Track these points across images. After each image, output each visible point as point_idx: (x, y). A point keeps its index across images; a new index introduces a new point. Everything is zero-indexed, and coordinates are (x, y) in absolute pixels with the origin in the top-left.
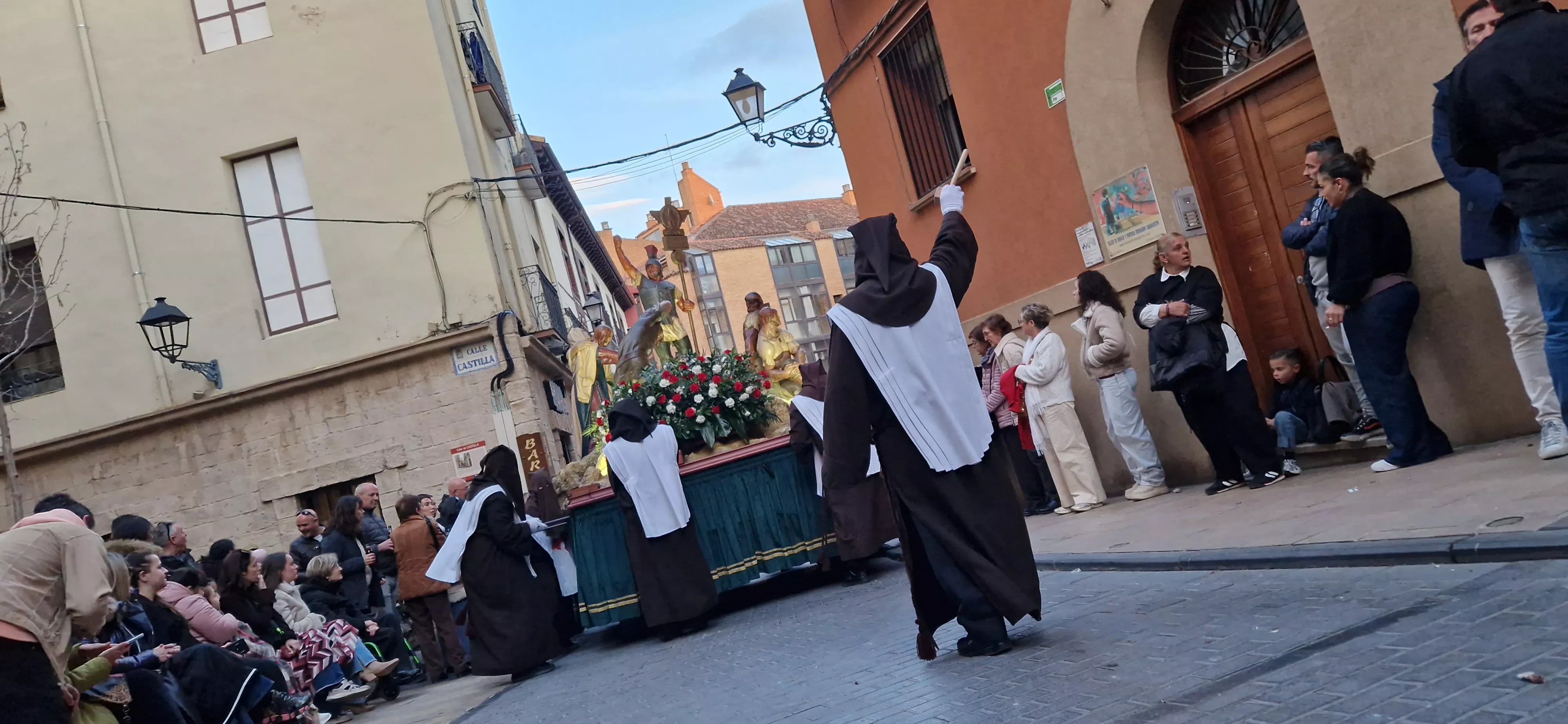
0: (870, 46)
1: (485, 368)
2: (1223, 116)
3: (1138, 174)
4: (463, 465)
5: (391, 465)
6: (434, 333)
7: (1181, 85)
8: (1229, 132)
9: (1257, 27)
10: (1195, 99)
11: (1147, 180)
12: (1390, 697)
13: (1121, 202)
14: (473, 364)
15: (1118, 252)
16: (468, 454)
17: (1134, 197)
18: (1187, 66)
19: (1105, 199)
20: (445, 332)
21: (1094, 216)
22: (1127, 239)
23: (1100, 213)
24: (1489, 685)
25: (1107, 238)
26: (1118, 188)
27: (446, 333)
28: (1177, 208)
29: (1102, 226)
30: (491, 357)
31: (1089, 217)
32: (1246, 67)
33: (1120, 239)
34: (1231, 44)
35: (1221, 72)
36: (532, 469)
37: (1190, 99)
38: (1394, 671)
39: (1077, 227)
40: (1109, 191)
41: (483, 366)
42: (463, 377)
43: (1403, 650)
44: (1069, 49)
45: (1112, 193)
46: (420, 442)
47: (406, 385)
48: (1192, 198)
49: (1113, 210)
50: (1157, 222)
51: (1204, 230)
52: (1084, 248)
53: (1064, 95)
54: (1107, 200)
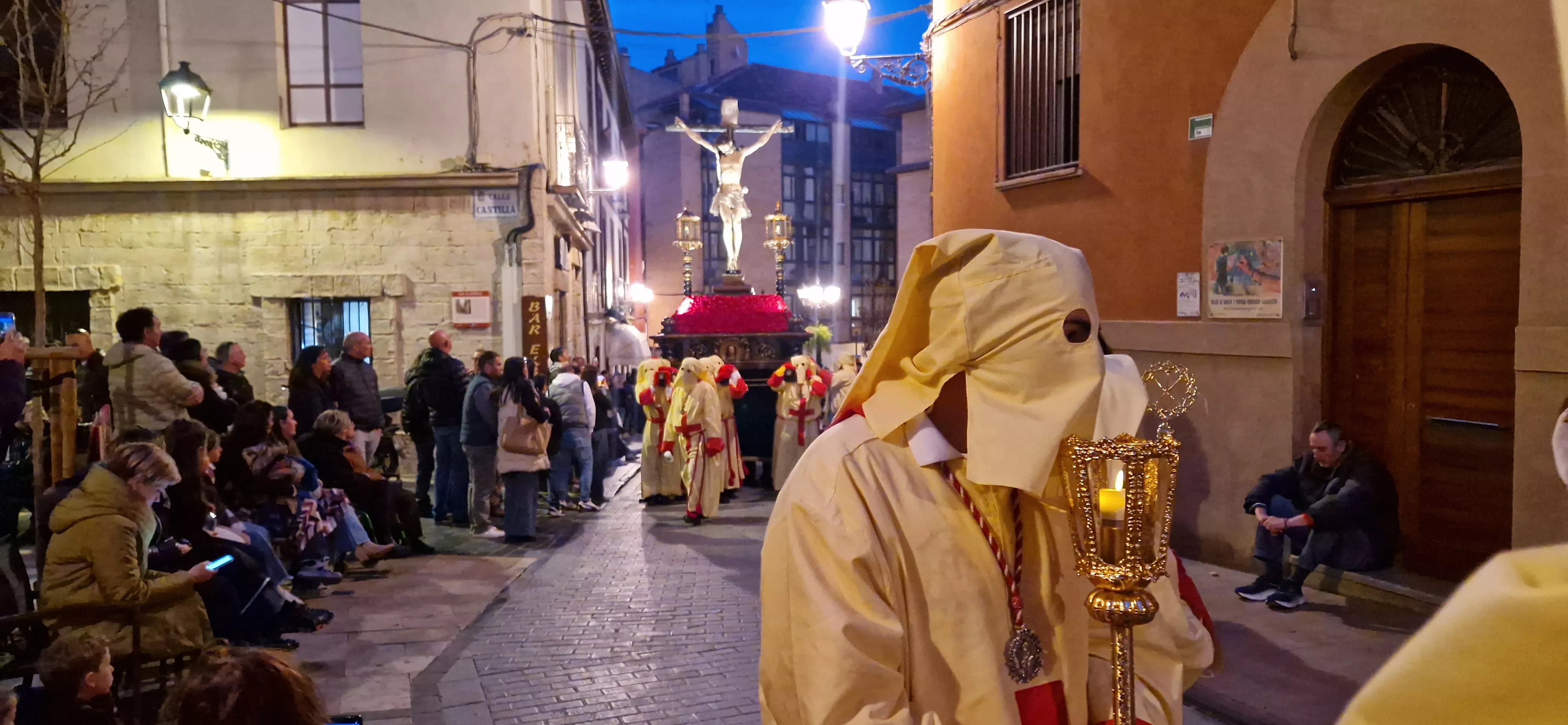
1: (504, 217)
3: (1270, 244)
4: (462, 310)
5: (388, 292)
6: (455, 169)
7: (1345, 165)
10: (1357, 185)
11: (1279, 255)
14: (493, 210)
16: (469, 301)
18: (1359, 146)
19: (1222, 255)
20: (469, 170)
21: (1203, 268)
22: (1234, 305)
23: (1212, 268)
27: (472, 172)
28: (1301, 292)
30: (513, 207)
31: (1199, 268)
32: (1427, 173)
33: (1226, 302)
36: (531, 332)
37: (1350, 182)
39: (1180, 272)
41: (502, 215)
42: (480, 220)
44: (1232, 87)
46: (422, 276)
47: (419, 213)
48: (1318, 285)
49: (1228, 270)
50: (1275, 301)
52: (1181, 295)
53: (1210, 133)
54: (1225, 258)
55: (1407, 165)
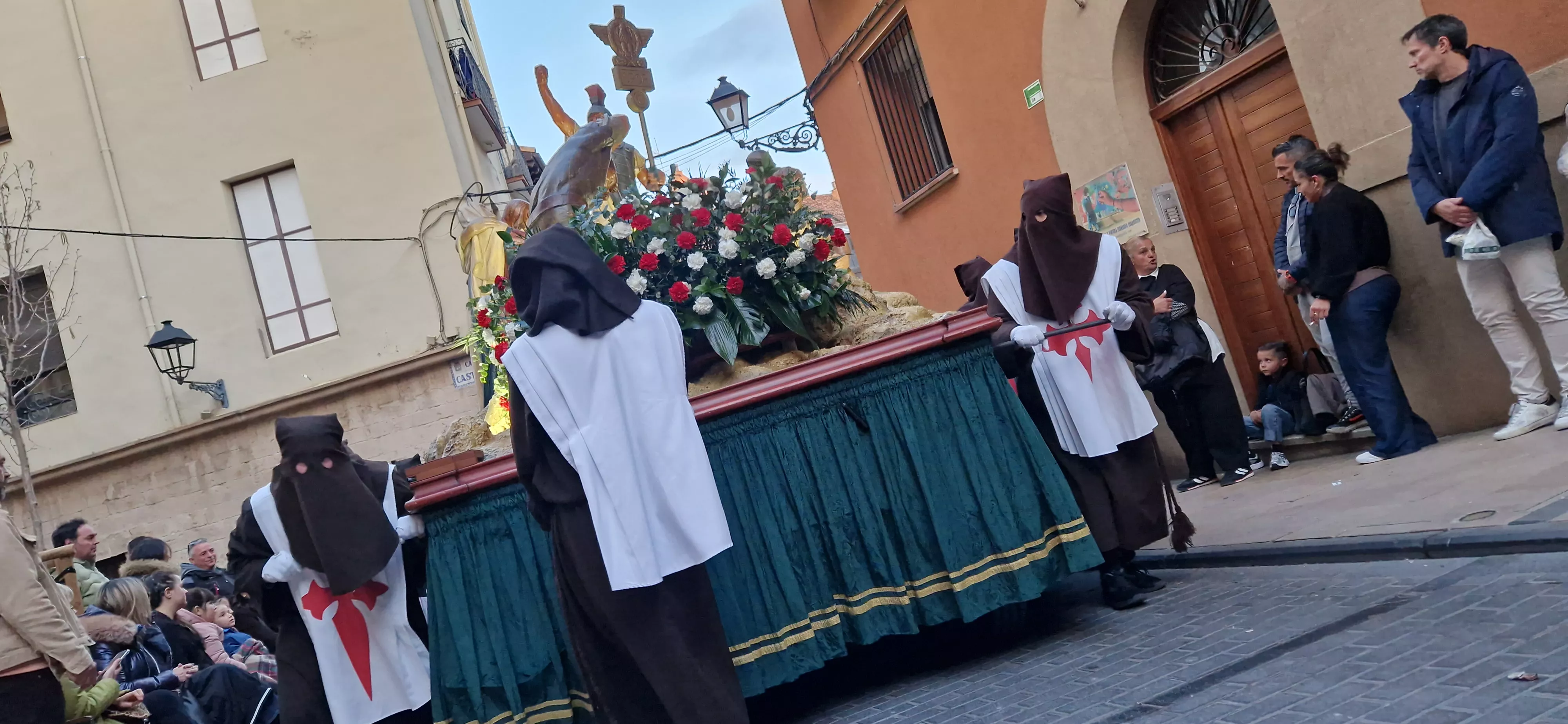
0: (851, 50)
2: (1200, 112)
3: (1118, 172)
6: (432, 347)
7: (1158, 82)
8: (1206, 128)
10: (1172, 97)
11: (1127, 178)
12: (1352, 697)
14: (471, 376)
17: (1114, 194)
19: (1086, 197)
20: (443, 345)
23: (1081, 211)
24: (1444, 683)
26: (1099, 187)
28: (1158, 205)
32: (1222, 64)
34: (1205, 41)
35: (1198, 69)
37: (1167, 96)
38: (1357, 669)
40: (1090, 190)
42: (462, 389)
43: (1369, 649)
44: (1046, 51)
45: (1093, 192)
47: (406, 398)
48: (1172, 194)
49: (1094, 209)
50: (1138, 219)
51: (1185, 226)
53: (1042, 96)
54: (1089, 197)
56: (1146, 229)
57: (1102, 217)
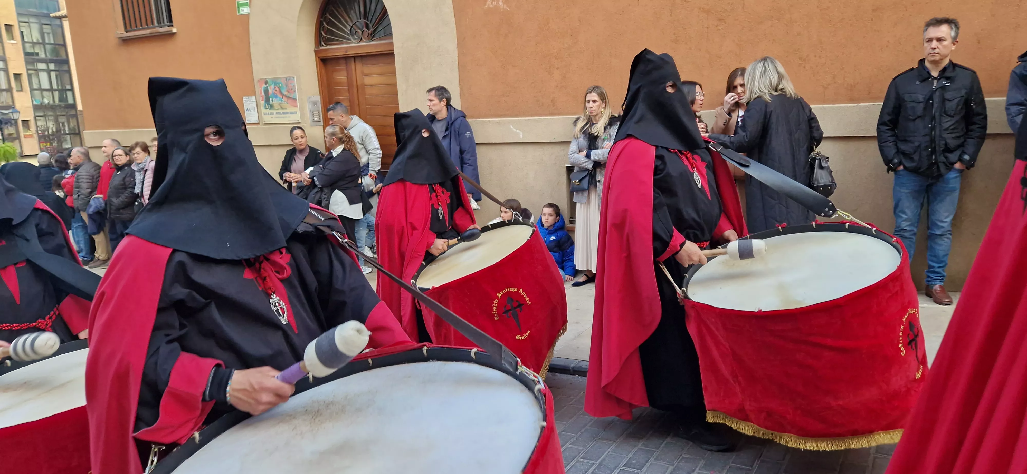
2: (343, 61)
3: (289, 80)
7: (322, 35)
8: (344, 73)
9: (369, 23)
10: (329, 47)
13: (276, 92)
15: (269, 121)
17: (285, 92)
18: (327, 25)
19: (266, 86)
22: (276, 115)
23: (261, 93)
25: (263, 110)
26: (275, 84)
28: (309, 108)
29: (261, 102)
31: (254, 94)
32: (359, 42)
34: (354, 24)
37: (327, 45)
39: (245, 96)
45: (271, 85)
48: (318, 103)
49: (270, 95)
51: (321, 123)
52: (247, 110)
53: (249, 11)
54: (267, 87)
55: (351, 37)
56: (300, 120)
57: (274, 102)
